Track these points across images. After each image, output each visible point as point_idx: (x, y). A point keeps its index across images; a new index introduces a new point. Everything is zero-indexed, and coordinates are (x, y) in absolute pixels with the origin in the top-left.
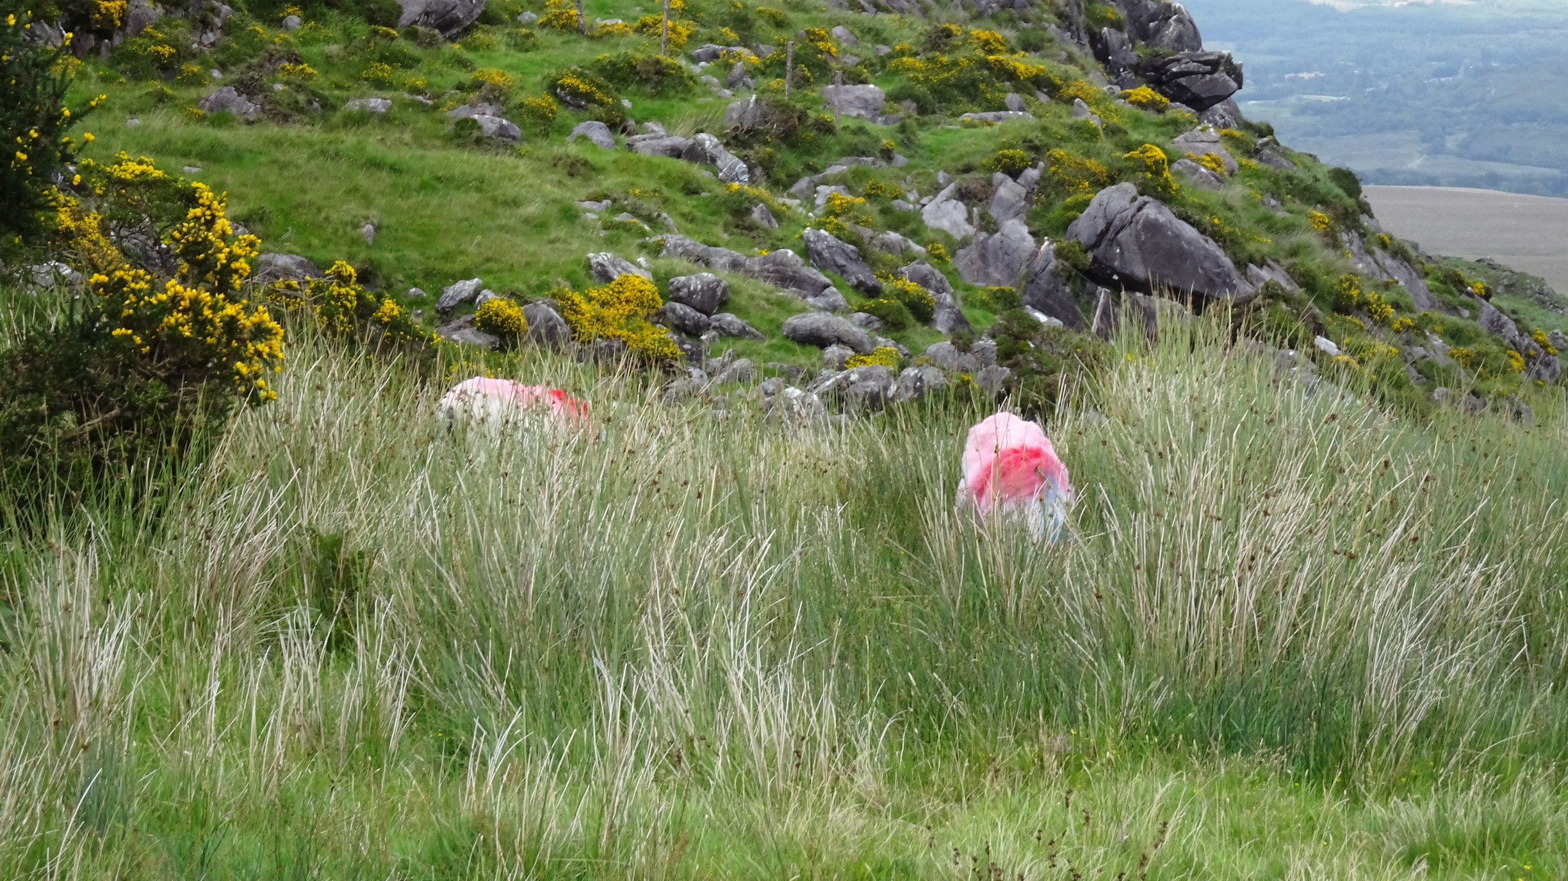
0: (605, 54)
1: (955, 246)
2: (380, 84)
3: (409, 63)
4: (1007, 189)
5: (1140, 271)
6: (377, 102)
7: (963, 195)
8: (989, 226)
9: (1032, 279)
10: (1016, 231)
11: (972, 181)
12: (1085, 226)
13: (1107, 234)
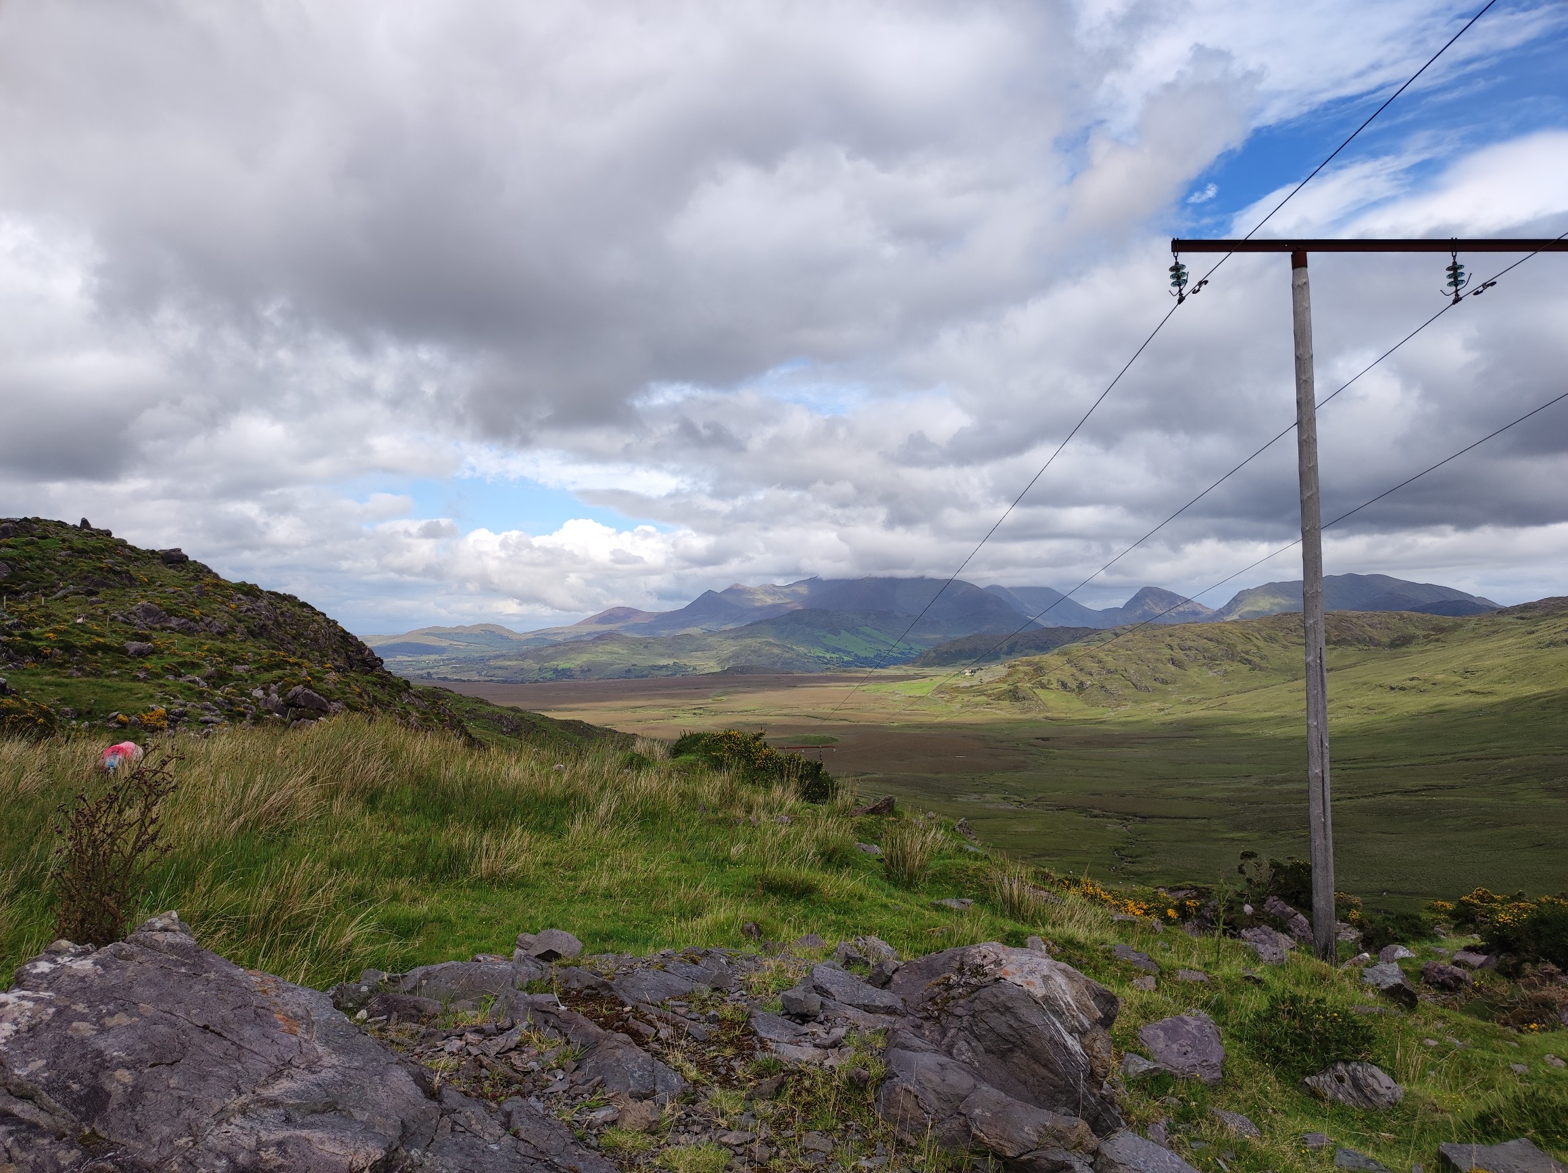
0: (180, 660)
1: (258, 700)
2: (118, 668)
3: (127, 663)
4: (273, 687)
5: (303, 704)
6: (115, 672)
7: (263, 689)
8: (268, 695)
9: (277, 706)
10: (275, 696)
11: (265, 686)
12: (290, 695)
13: (296, 695)
